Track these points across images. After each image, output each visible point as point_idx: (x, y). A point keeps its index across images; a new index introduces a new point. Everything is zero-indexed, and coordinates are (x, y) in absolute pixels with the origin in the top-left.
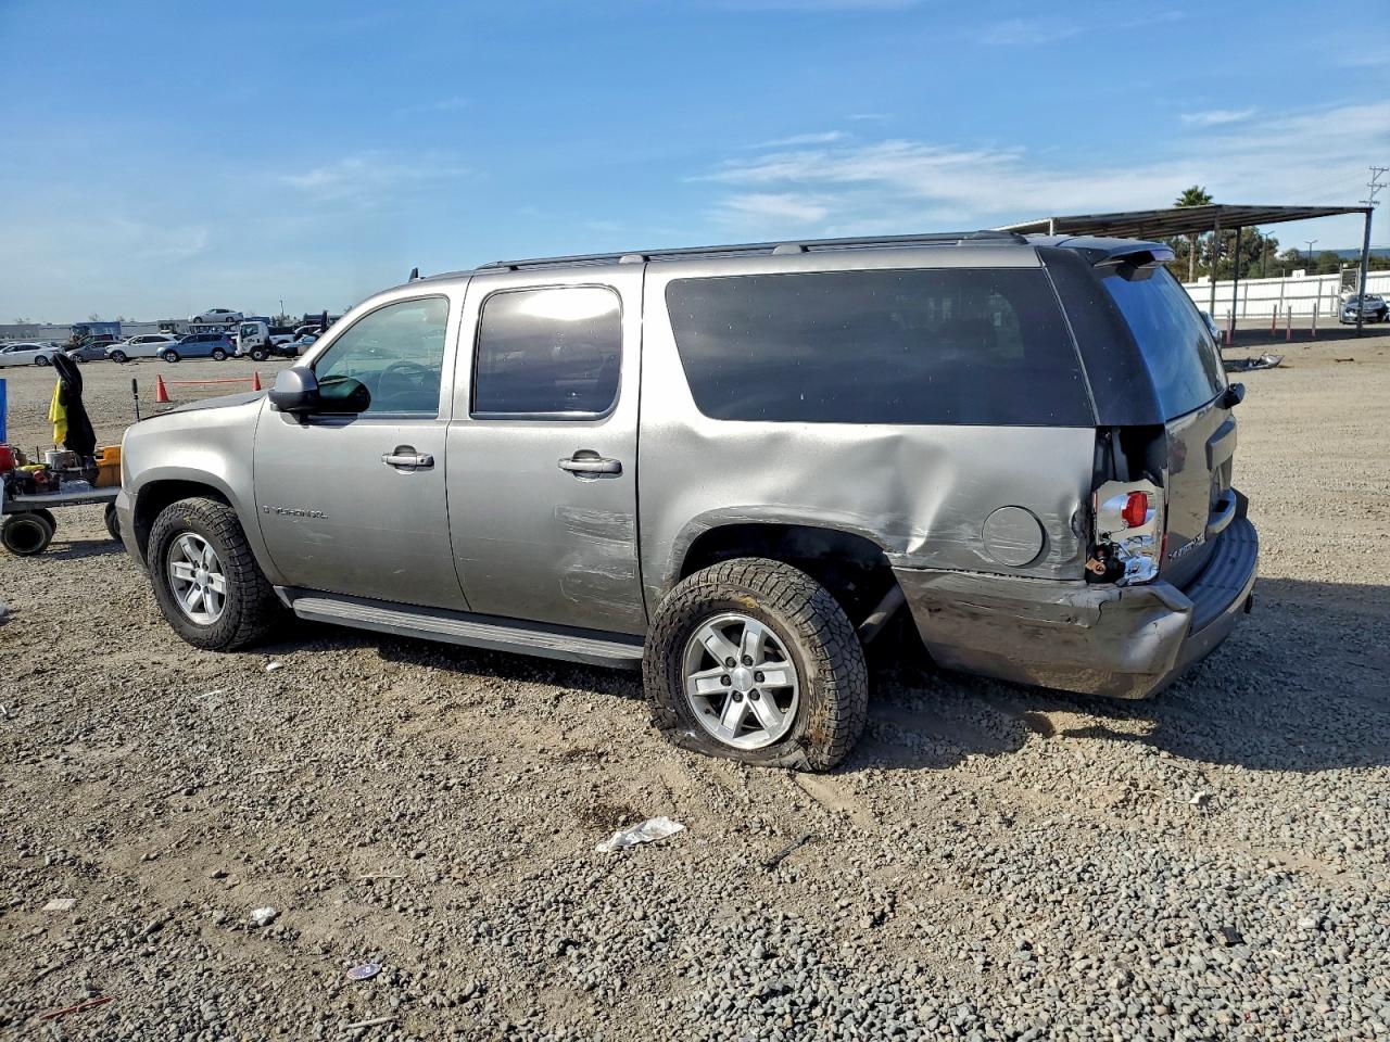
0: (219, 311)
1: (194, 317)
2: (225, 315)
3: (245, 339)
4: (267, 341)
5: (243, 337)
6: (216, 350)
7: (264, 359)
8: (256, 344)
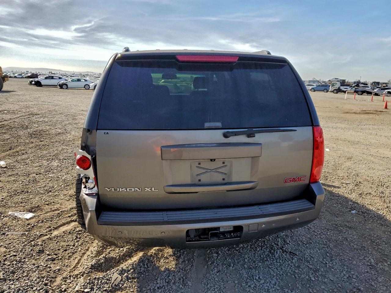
0: (336, 79)
1: (328, 80)
2: (337, 80)
3: (332, 87)
4: (339, 88)
5: (332, 86)
6: (325, 89)
7: (337, 93)
8: (335, 88)
